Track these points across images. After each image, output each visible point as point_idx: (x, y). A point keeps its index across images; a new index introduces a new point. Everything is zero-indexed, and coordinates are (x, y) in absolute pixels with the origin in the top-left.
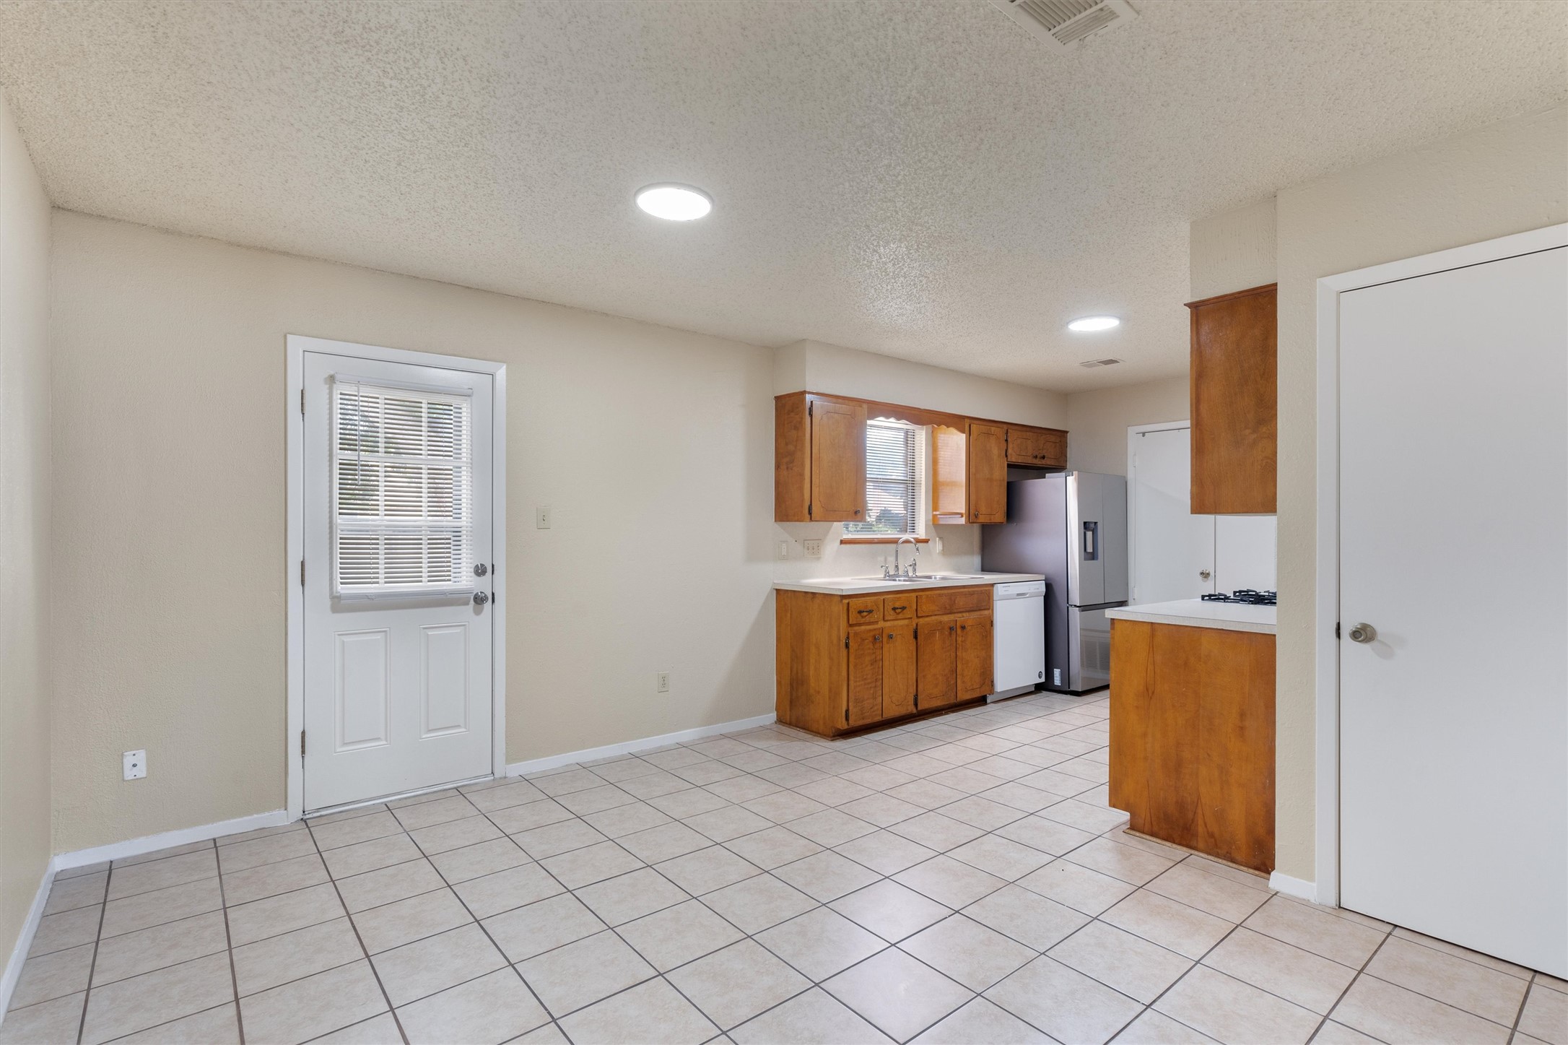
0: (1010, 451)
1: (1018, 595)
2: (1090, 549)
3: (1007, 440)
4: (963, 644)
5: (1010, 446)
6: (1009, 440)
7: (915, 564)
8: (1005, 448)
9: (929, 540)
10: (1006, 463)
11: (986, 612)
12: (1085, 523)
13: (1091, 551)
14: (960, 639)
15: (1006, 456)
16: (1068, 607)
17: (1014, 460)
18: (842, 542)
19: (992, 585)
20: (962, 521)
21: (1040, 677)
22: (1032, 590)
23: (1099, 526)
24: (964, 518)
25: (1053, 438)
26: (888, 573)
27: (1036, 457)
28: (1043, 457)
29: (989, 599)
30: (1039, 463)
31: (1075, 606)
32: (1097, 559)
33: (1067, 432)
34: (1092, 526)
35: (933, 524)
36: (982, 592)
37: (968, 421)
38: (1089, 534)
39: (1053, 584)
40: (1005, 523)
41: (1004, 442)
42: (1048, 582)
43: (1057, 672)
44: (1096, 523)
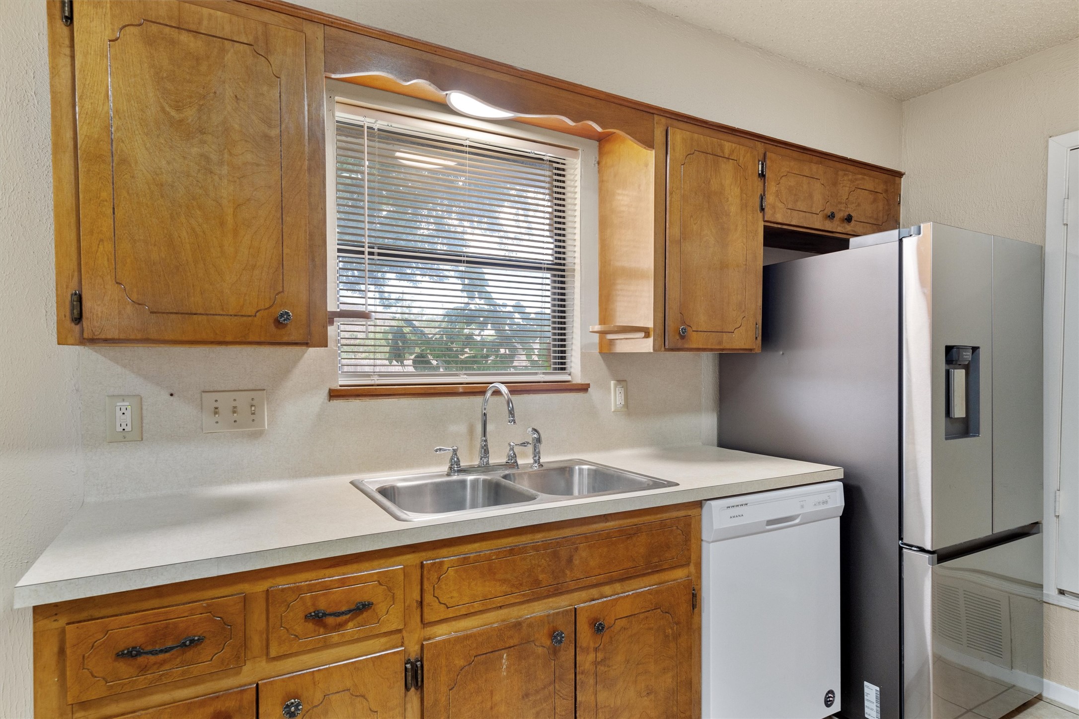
0: (770, 199)
1: (770, 522)
2: (959, 411)
3: (762, 175)
4: (601, 668)
5: (772, 188)
6: (768, 174)
7: (539, 440)
8: (760, 192)
9: (588, 385)
10: (761, 224)
11: (679, 574)
12: (949, 349)
13: (964, 416)
14: (591, 657)
15: (762, 209)
16: (901, 549)
17: (779, 218)
18: (334, 394)
19: (699, 504)
20: (646, 345)
21: (828, 703)
22: (810, 508)
23: (983, 355)
24: (650, 341)
25: (869, 183)
26: (458, 463)
27: (832, 216)
28: (849, 219)
29: (687, 540)
30: (839, 229)
31: (922, 550)
32: (977, 433)
33: (900, 175)
34: (967, 355)
35: (600, 353)
36: (663, 525)
37: (663, 120)
38: (959, 376)
39: (864, 490)
40: (758, 350)
41: (756, 177)
42: (853, 482)
43: (871, 692)
44: (975, 349)
